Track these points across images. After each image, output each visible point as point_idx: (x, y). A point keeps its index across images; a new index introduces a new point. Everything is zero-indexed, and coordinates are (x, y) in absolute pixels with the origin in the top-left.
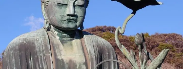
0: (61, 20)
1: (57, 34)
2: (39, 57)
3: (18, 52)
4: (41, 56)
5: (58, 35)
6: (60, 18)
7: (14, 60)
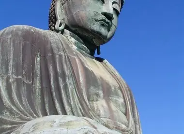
0: (93, 19)
1: (74, 42)
2: (57, 56)
3: (21, 38)
4: (61, 56)
5: (75, 44)
6: (93, 14)
7: (11, 48)
